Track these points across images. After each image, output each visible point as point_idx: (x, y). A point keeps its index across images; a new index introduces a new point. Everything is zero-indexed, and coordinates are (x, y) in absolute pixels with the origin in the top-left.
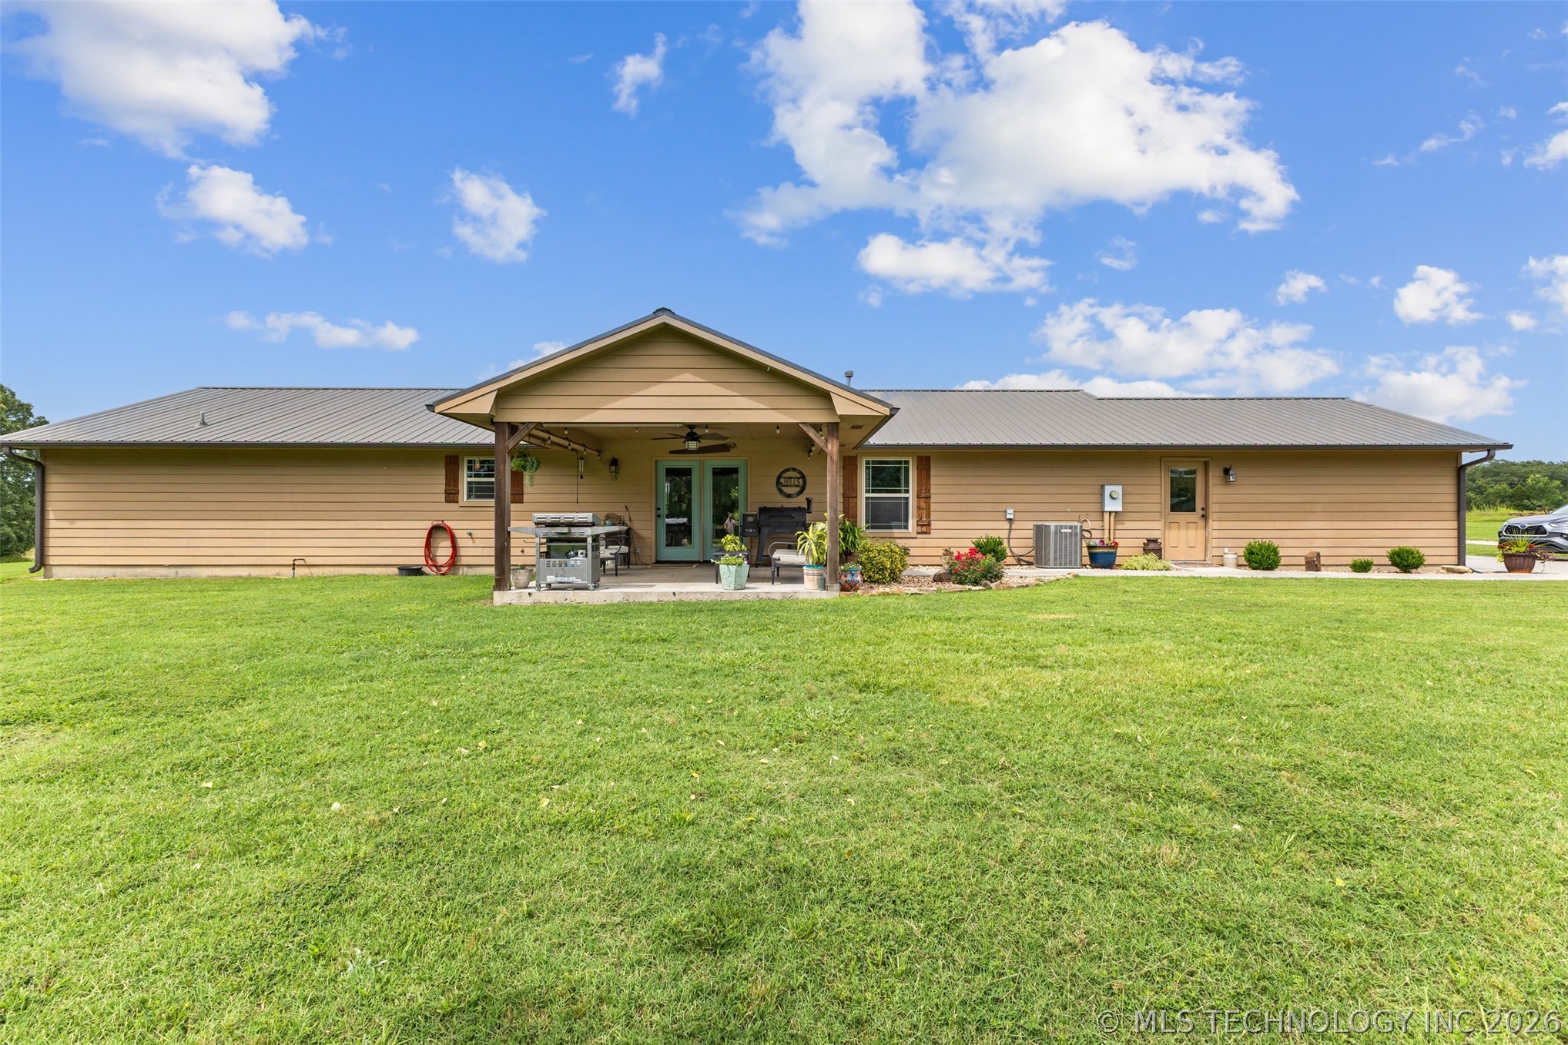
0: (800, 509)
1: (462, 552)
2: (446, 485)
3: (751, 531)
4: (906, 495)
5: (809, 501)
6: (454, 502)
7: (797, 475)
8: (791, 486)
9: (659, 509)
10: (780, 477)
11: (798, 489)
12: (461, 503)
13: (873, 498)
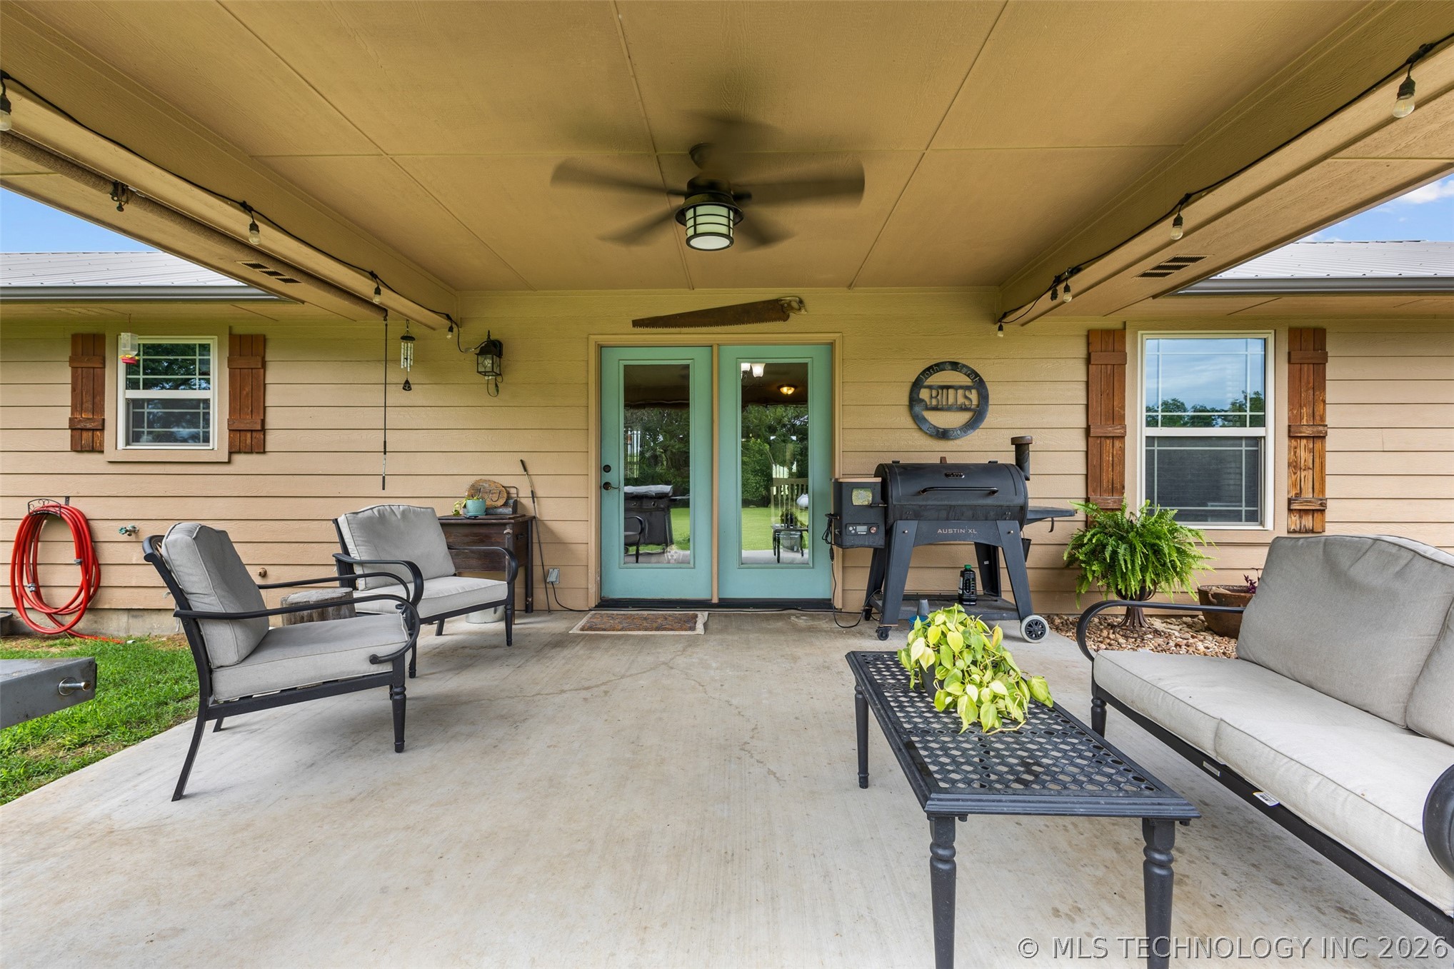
0: (993, 468)
1: (110, 577)
2: (74, 408)
3: (862, 529)
4: (1257, 432)
5: (1021, 447)
6: (93, 450)
7: (964, 380)
8: (948, 409)
9: (607, 469)
10: (917, 385)
11: (964, 417)
12: (110, 454)
13: (1162, 439)
